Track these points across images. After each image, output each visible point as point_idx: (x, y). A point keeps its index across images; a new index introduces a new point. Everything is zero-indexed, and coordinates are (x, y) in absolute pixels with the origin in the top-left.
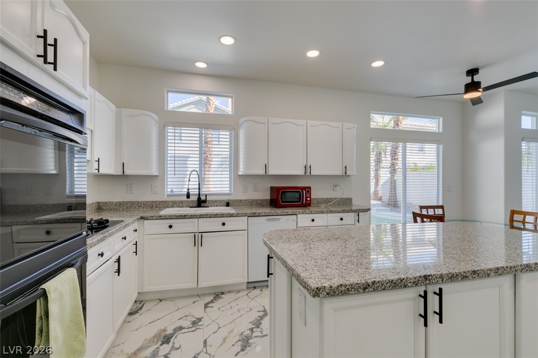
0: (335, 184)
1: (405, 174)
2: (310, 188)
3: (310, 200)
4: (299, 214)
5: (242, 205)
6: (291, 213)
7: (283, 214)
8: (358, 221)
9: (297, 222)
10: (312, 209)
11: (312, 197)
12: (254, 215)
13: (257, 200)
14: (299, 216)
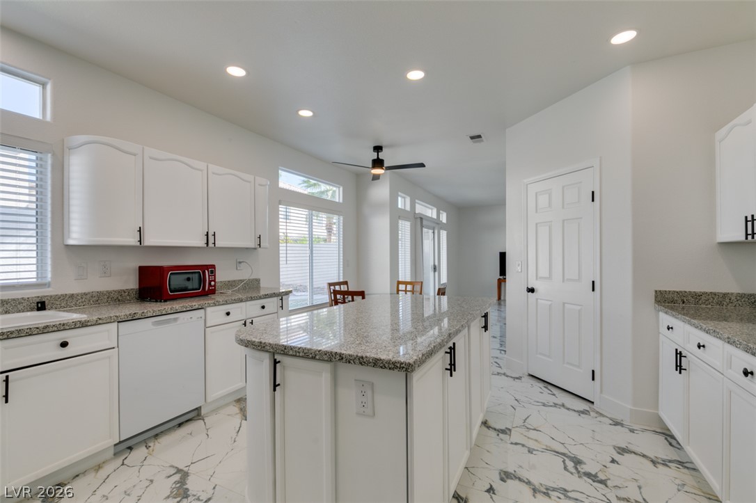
0: (238, 261)
1: (312, 247)
2: (213, 266)
3: (215, 286)
4: (210, 306)
5: (76, 305)
6: (197, 307)
7: (185, 309)
8: (282, 307)
9: (205, 320)
10: (217, 297)
11: (217, 280)
12: (133, 318)
13: (109, 292)
14: (209, 310)
